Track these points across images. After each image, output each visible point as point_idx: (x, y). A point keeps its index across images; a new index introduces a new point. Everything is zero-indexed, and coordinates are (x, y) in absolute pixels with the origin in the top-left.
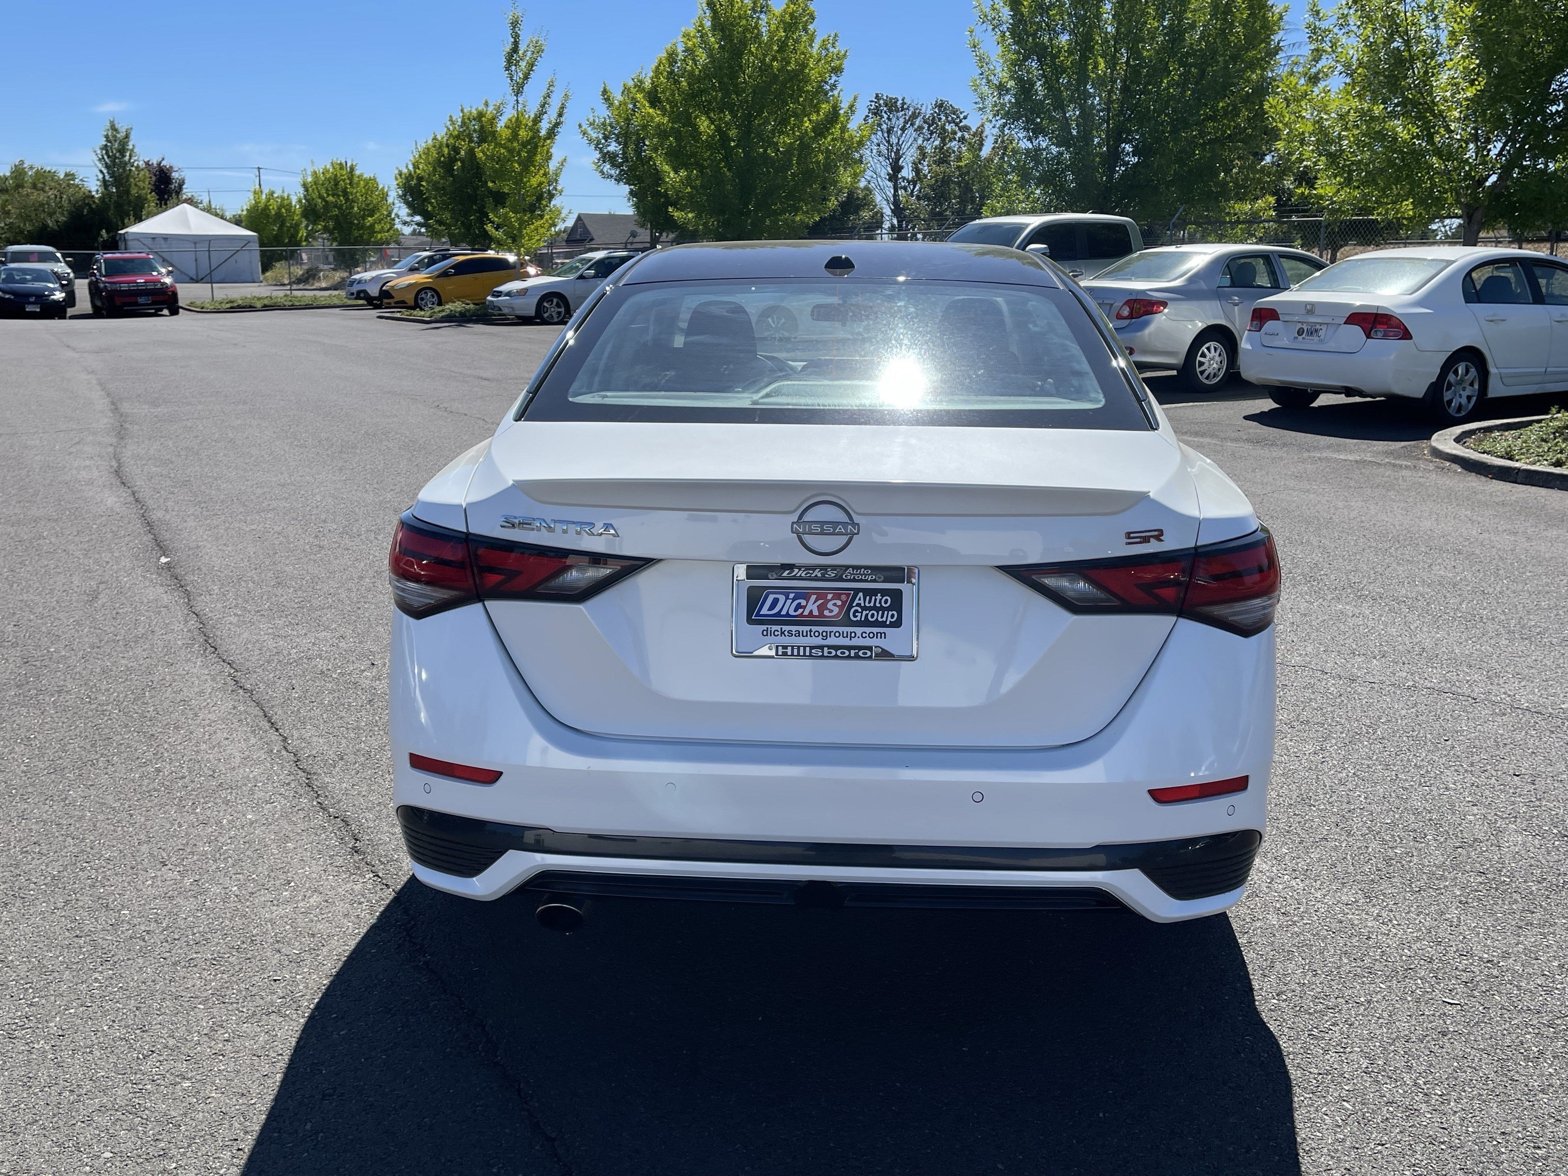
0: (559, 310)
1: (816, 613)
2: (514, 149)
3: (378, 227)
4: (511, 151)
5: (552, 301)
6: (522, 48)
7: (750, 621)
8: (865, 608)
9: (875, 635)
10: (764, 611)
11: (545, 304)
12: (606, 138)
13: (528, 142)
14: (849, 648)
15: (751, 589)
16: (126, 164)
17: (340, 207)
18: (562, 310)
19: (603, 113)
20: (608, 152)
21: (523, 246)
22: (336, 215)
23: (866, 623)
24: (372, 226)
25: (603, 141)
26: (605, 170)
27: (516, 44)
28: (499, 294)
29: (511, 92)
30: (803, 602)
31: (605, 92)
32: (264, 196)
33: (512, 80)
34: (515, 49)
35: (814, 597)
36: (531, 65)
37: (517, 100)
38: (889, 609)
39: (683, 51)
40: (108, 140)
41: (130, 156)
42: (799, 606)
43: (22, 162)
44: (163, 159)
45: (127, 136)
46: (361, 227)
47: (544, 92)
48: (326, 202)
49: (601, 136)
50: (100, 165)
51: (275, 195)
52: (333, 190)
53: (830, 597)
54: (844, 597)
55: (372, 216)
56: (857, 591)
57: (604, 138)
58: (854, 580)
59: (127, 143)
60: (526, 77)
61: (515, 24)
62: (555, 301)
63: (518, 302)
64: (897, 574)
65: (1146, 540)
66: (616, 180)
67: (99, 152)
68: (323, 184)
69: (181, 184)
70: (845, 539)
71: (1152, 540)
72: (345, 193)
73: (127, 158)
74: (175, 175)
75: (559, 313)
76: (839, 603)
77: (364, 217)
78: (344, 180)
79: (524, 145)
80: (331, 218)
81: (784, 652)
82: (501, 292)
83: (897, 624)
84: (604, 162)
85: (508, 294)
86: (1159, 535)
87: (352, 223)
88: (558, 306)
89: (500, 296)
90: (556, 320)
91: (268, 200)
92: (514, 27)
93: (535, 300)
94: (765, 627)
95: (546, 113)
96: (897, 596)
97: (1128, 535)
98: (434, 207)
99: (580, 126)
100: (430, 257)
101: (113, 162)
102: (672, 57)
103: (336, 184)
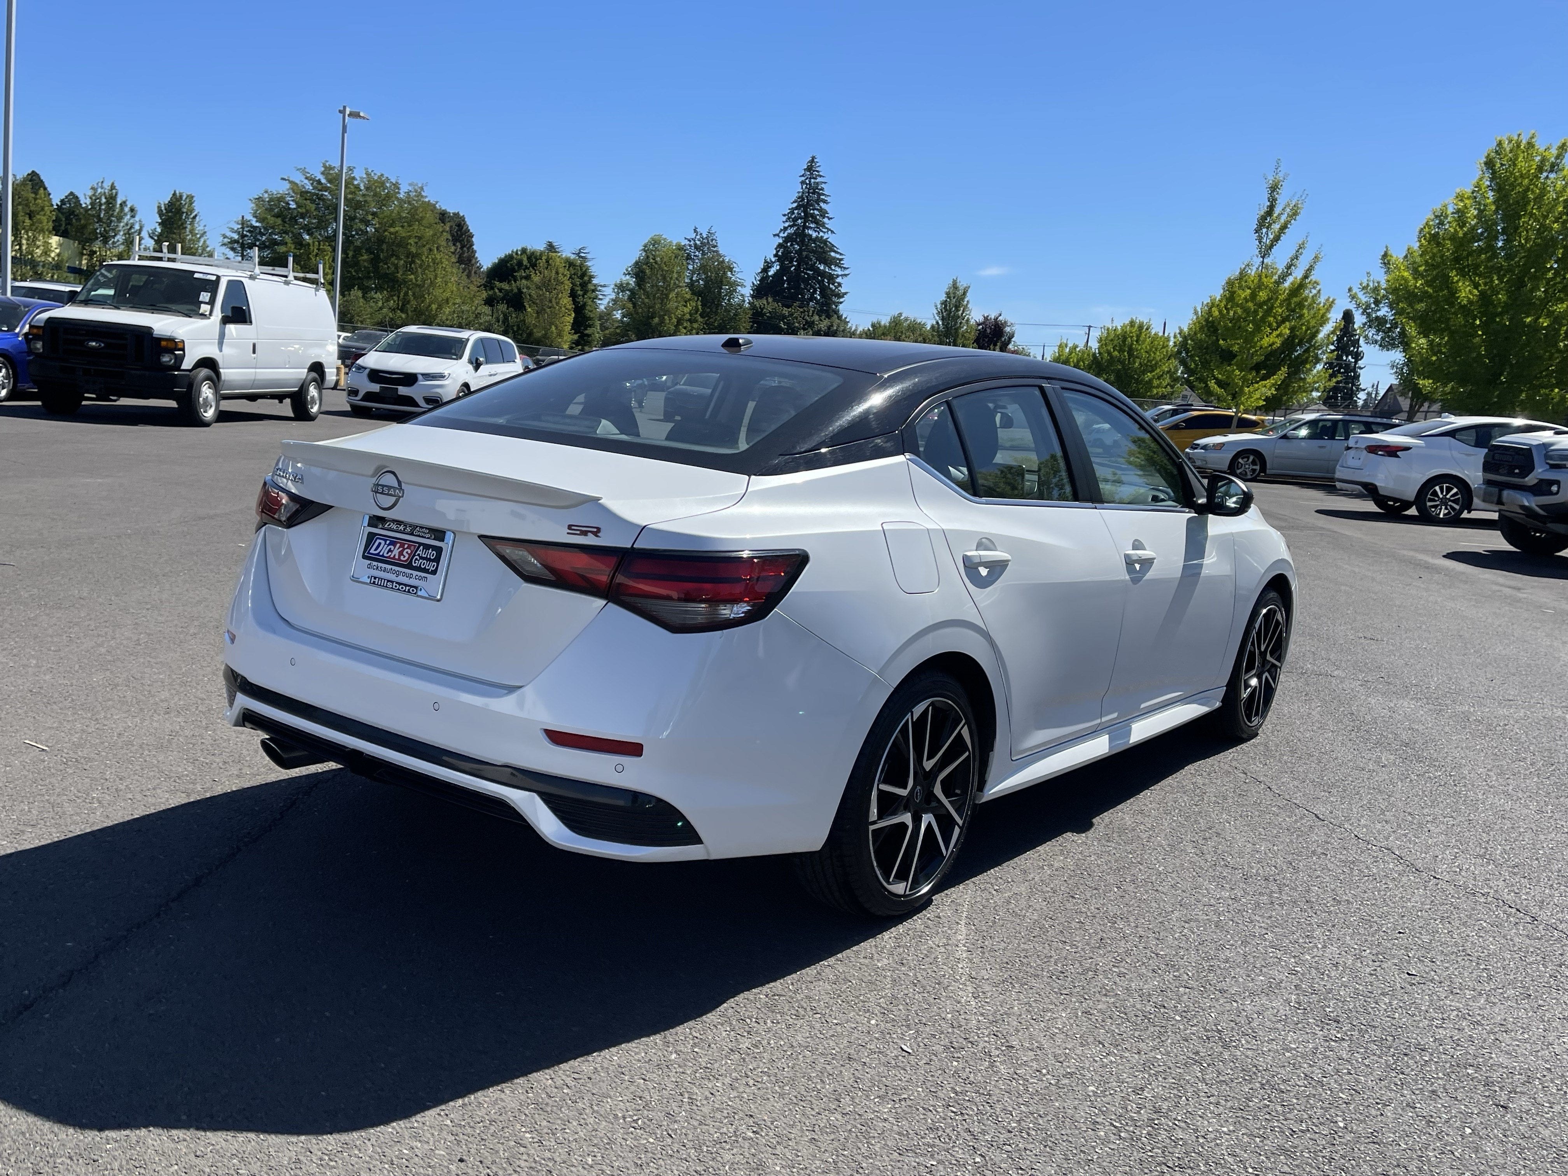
0: (1254, 467)
1: (397, 557)
2: (1249, 308)
3: (1156, 383)
4: (1246, 311)
5: (1248, 458)
6: (1277, 211)
7: (364, 557)
8: (421, 558)
9: (421, 578)
10: (372, 551)
11: (1240, 460)
12: (1377, 302)
13: (1265, 303)
14: (406, 585)
15: (370, 533)
16: (959, 317)
17: (1122, 363)
18: (1258, 467)
19: (1381, 278)
20: (1377, 317)
21: (1243, 404)
22: (1119, 370)
23: (418, 569)
24: (1151, 381)
25: (1373, 306)
26: (1370, 335)
27: (1271, 208)
28: (1196, 446)
29: (1258, 253)
30: (392, 547)
31: (1385, 255)
32: (1068, 350)
33: (1260, 242)
34: (1270, 212)
35: (398, 545)
36: (1284, 227)
37: (1263, 262)
38: (433, 561)
39: (1453, 213)
40: (949, 297)
41: (963, 311)
42: (390, 551)
43: (901, 314)
44: (1000, 315)
45: (965, 294)
46: (1137, 381)
47: (1293, 253)
48: (1112, 357)
49: (1372, 300)
50: (937, 318)
51: (1078, 349)
52: (1120, 346)
53: (406, 546)
54: (412, 548)
55: (1151, 372)
56: (420, 544)
57: (1374, 303)
58: (419, 536)
59: (963, 299)
60: (1277, 239)
61: (1274, 188)
62: (1251, 458)
63: (1212, 455)
64: (439, 534)
65: (585, 533)
66: (1380, 346)
67: (939, 306)
68: (1112, 340)
69: (1012, 336)
70: (394, 499)
71: (589, 534)
72: (1131, 350)
73: (960, 312)
74: (1008, 329)
75: (1254, 471)
76: (409, 551)
77: (1144, 373)
78: (1132, 337)
79: (1260, 305)
80: (1113, 371)
81: (375, 582)
82: (1198, 445)
83: (434, 572)
84: (1370, 327)
85: (1205, 447)
86: (597, 532)
87: (1132, 377)
88: (1254, 463)
89: (1196, 448)
90: (1249, 477)
91: (1071, 353)
92: (1272, 192)
93: (1230, 456)
94: (369, 562)
95: (1291, 274)
96: (439, 550)
97: (570, 527)
98: (1197, 365)
99: (1350, 290)
100: (1173, 410)
101: (949, 315)
102: (1440, 218)
103: (1124, 340)
